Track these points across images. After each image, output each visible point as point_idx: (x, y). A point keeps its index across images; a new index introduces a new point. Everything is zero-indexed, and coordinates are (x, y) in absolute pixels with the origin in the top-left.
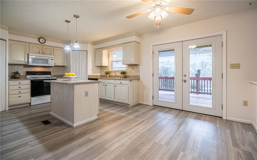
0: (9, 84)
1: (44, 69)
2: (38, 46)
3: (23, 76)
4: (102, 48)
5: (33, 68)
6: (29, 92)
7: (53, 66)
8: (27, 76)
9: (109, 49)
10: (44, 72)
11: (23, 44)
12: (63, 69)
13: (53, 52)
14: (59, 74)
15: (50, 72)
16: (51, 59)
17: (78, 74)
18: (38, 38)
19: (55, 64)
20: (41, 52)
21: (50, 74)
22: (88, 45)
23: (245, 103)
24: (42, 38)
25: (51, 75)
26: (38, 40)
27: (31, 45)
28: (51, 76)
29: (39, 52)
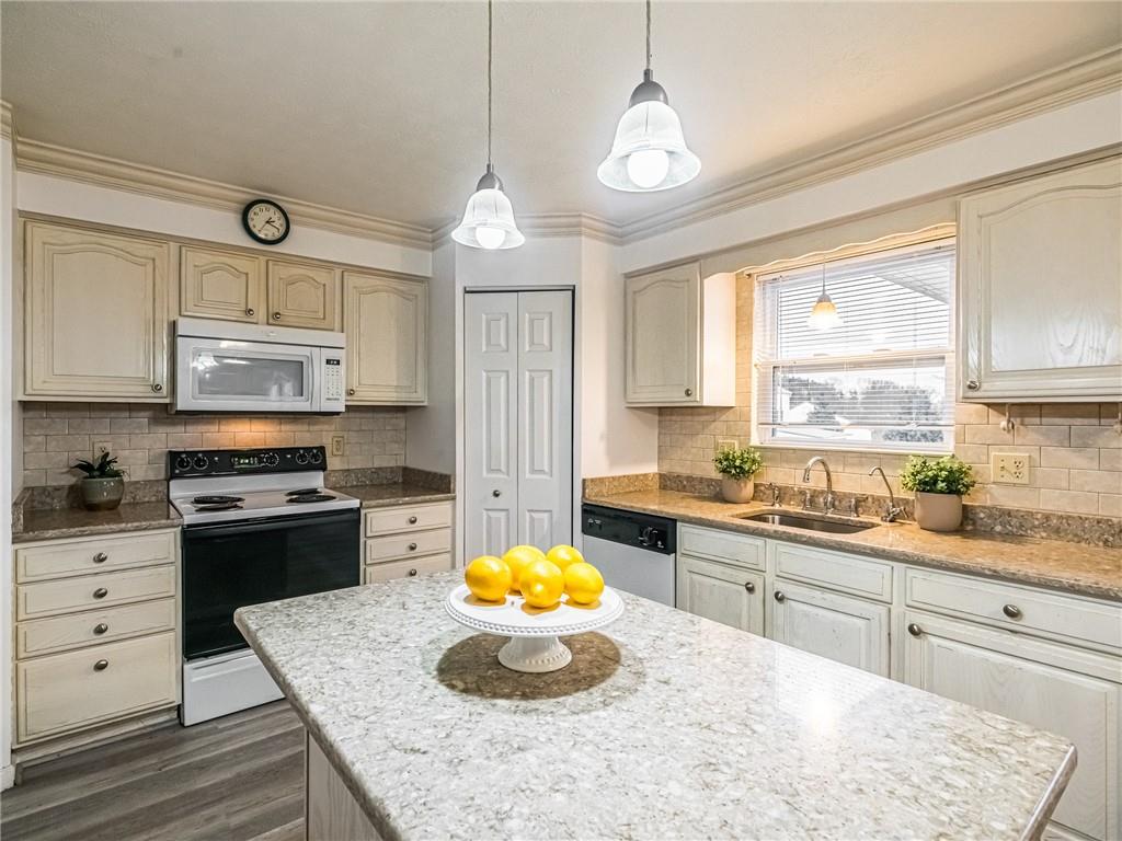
0: (21, 571)
1: (283, 427)
2: (242, 263)
3: (148, 482)
4: (694, 259)
5: (215, 428)
6: (172, 626)
7: (338, 413)
8: (172, 483)
9: (746, 270)
10: (282, 451)
11: (141, 248)
12: (403, 424)
13: (338, 310)
14: (377, 464)
15: (322, 449)
16: (328, 362)
17: (503, 468)
18: (243, 207)
19: (350, 393)
20: (261, 314)
21: (323, 467)
22: (583, 238)
24: (263, 206)
25: (329, 468)
26: (239, 217)
27: (194, 258)
28: (325, 479)
29: (249, 312)
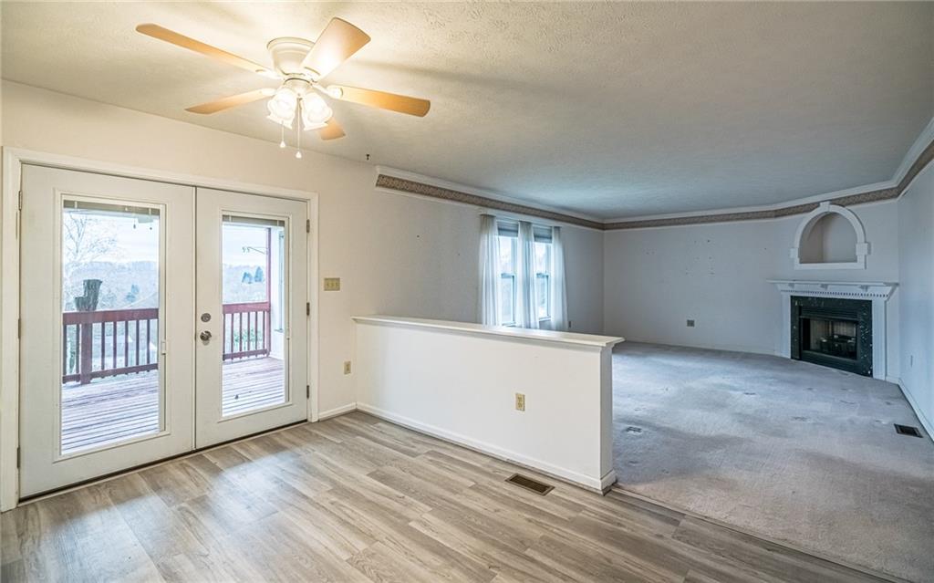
23: (348, 368)
